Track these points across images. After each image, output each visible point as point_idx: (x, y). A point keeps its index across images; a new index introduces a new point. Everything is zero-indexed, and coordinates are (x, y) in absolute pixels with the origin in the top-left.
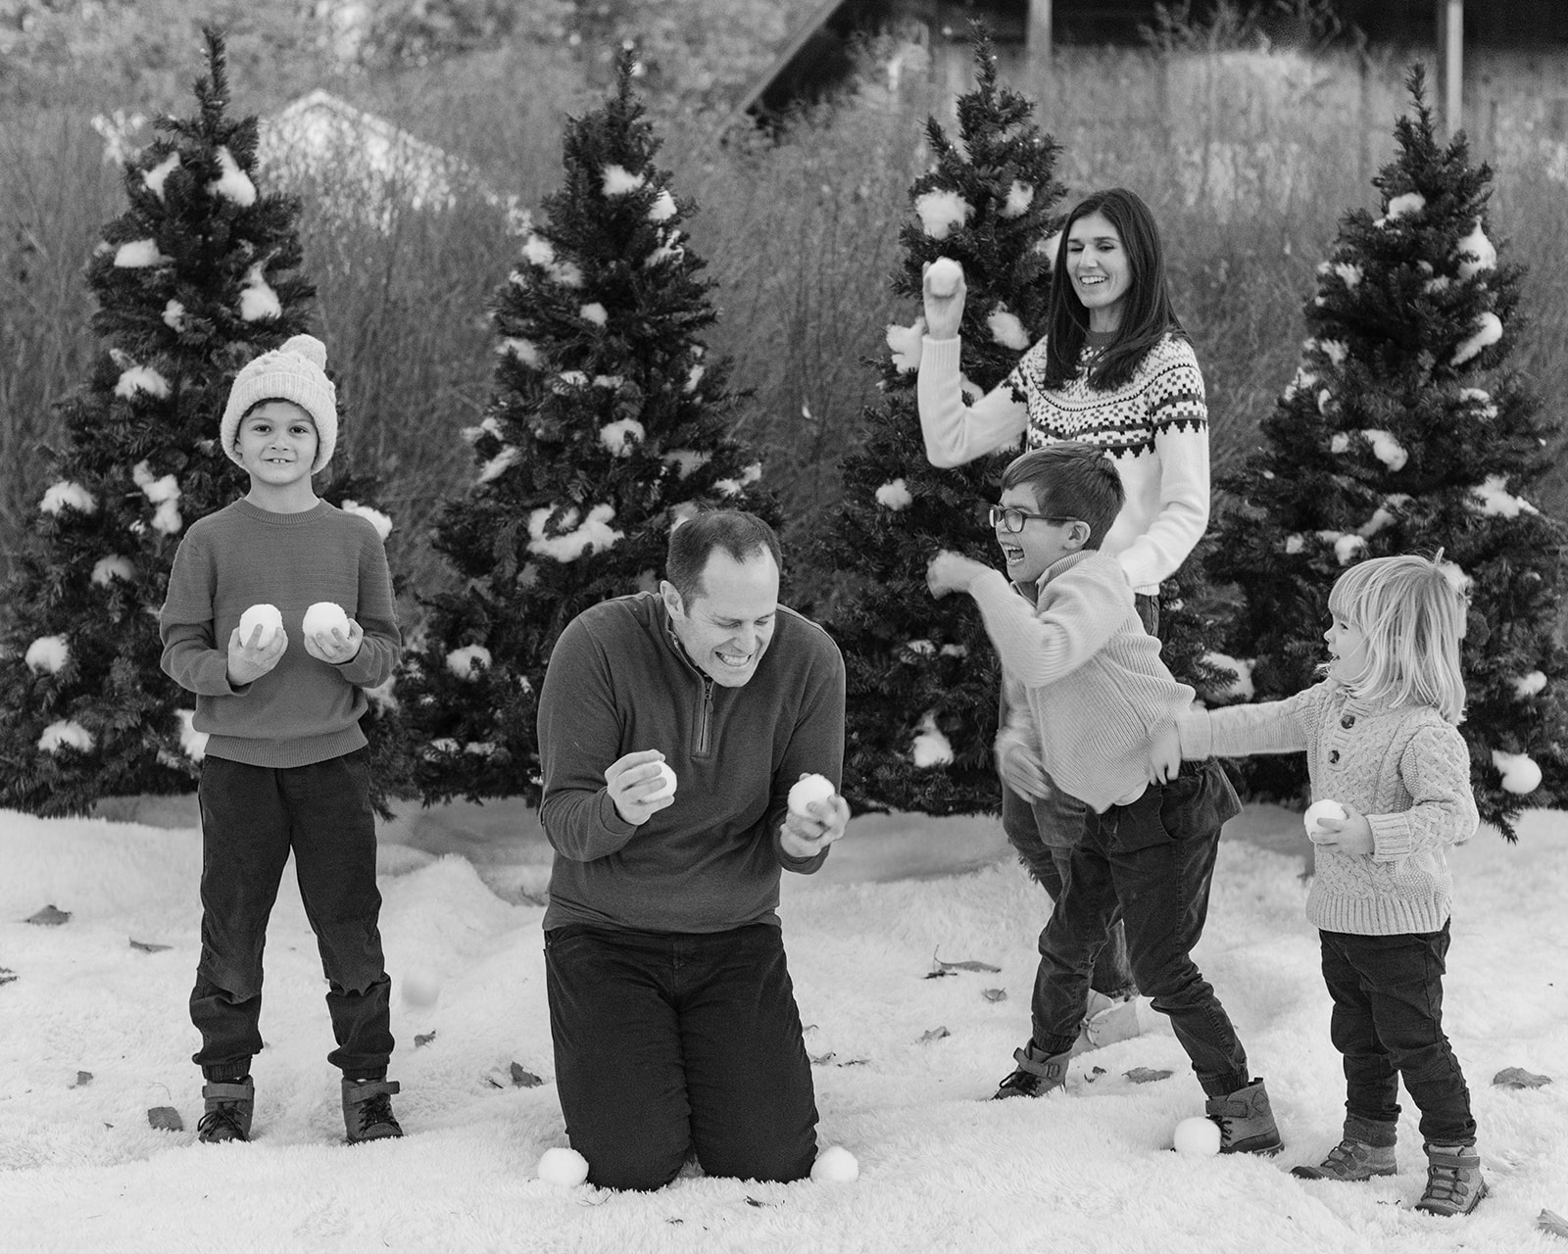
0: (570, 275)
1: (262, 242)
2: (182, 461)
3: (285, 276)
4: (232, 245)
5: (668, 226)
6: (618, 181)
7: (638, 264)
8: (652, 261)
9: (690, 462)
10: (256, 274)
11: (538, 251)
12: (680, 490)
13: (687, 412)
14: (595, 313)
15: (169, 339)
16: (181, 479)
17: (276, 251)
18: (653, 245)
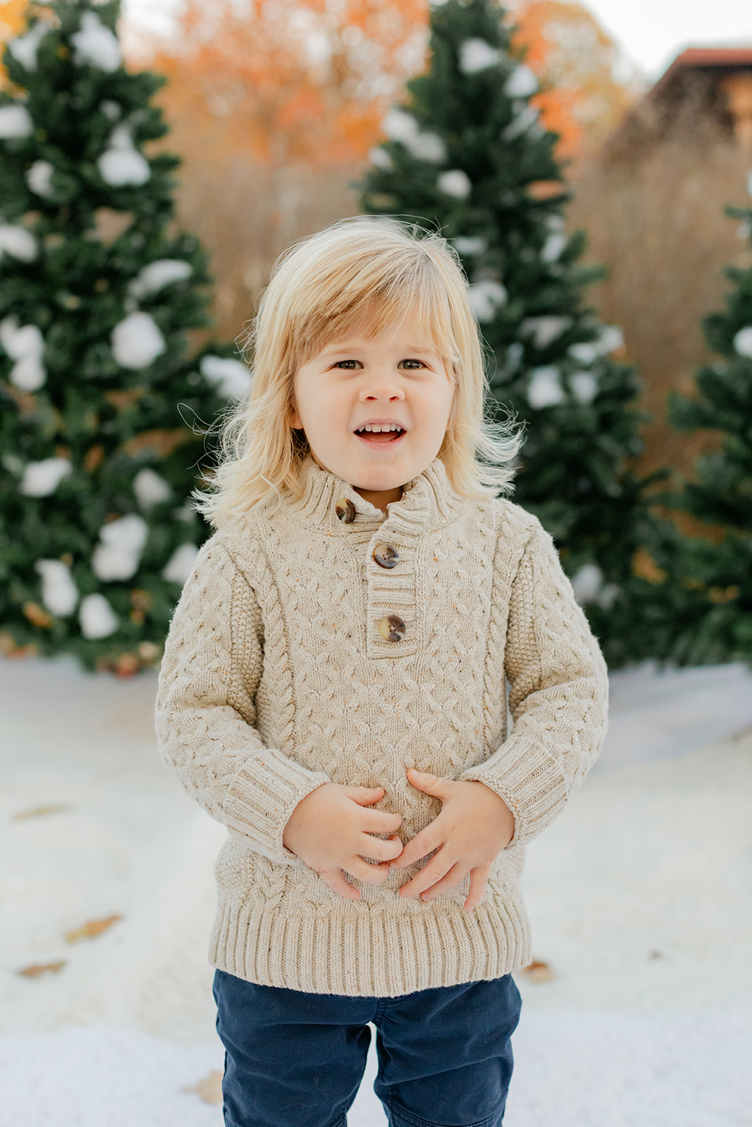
0: (429, 148)
1: (127, 107)
2: (44, 316)
3: (153, 149)
4: (95, 107)
5: (527, 99)
6: (477, 56)
7: (497, 136)
8: (511, 132)
9: (547, 330)
10: (122, 138)
11: (401, 127)
12: (537, 357)
13: (543, 279)
14: (455, 184)
15: (35, 203)
16: (45, 332)
17: (139, 117)
18: (509, 118)
